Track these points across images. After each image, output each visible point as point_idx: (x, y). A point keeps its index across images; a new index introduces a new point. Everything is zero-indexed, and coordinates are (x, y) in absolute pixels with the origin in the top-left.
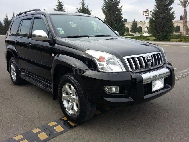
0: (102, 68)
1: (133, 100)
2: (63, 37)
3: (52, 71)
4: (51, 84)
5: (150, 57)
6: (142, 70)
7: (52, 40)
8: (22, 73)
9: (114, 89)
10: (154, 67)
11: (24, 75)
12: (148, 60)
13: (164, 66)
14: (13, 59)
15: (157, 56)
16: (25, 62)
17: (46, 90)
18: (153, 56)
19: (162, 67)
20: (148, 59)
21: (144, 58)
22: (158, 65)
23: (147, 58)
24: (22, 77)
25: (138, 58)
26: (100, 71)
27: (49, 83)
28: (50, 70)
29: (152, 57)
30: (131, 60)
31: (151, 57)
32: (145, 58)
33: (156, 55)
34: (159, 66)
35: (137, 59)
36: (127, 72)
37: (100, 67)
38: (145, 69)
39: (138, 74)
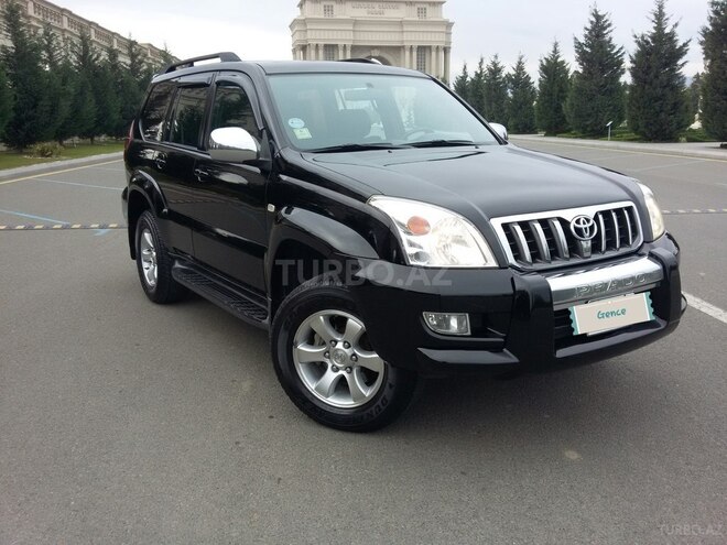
0: (417, 256)
1: (514, 359)
2: (303, 151)
3: (268, 258)
4: (266, 303)
5: (588, 221)
6: (555, 264)
7: (269, 159)
8: (177, 265)
9: (454, 323)
10: (604, 253)
11: (183, 270)
12: (579, 231)
13: (645, 250)
14: (148, 218)
15: (617, 215)
16: (186, 231)
17: (248, 321)
18: (600, 217)
19: (637, 254)
20: (582, 226)
21: (564, 223)
22: (621, 246)
23: (578, 222)
24: (177, 278)
25: (544, 223)
26: (412, 263)
27: (261, 301)
28: (263, 257)
29: (596, 218)
30: (518, 229)
31: (592, 221)
32: (569, 223)
33: (614, 214)
34: (623, 250)
35: (538, 226)
36: (500, 268)
37: (409, 250)
38: (567, 259)
39: (539, 277)
